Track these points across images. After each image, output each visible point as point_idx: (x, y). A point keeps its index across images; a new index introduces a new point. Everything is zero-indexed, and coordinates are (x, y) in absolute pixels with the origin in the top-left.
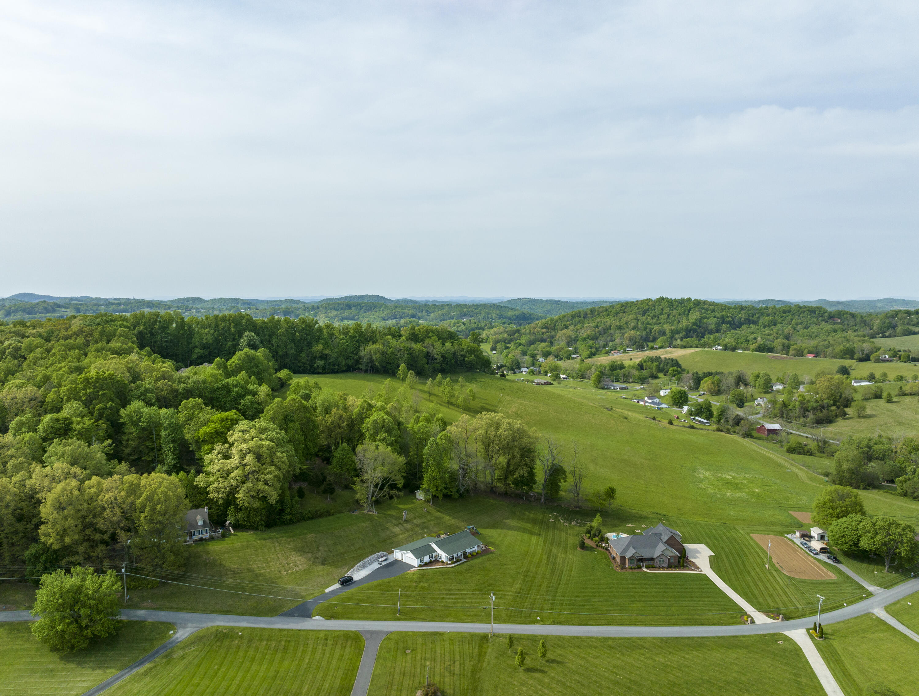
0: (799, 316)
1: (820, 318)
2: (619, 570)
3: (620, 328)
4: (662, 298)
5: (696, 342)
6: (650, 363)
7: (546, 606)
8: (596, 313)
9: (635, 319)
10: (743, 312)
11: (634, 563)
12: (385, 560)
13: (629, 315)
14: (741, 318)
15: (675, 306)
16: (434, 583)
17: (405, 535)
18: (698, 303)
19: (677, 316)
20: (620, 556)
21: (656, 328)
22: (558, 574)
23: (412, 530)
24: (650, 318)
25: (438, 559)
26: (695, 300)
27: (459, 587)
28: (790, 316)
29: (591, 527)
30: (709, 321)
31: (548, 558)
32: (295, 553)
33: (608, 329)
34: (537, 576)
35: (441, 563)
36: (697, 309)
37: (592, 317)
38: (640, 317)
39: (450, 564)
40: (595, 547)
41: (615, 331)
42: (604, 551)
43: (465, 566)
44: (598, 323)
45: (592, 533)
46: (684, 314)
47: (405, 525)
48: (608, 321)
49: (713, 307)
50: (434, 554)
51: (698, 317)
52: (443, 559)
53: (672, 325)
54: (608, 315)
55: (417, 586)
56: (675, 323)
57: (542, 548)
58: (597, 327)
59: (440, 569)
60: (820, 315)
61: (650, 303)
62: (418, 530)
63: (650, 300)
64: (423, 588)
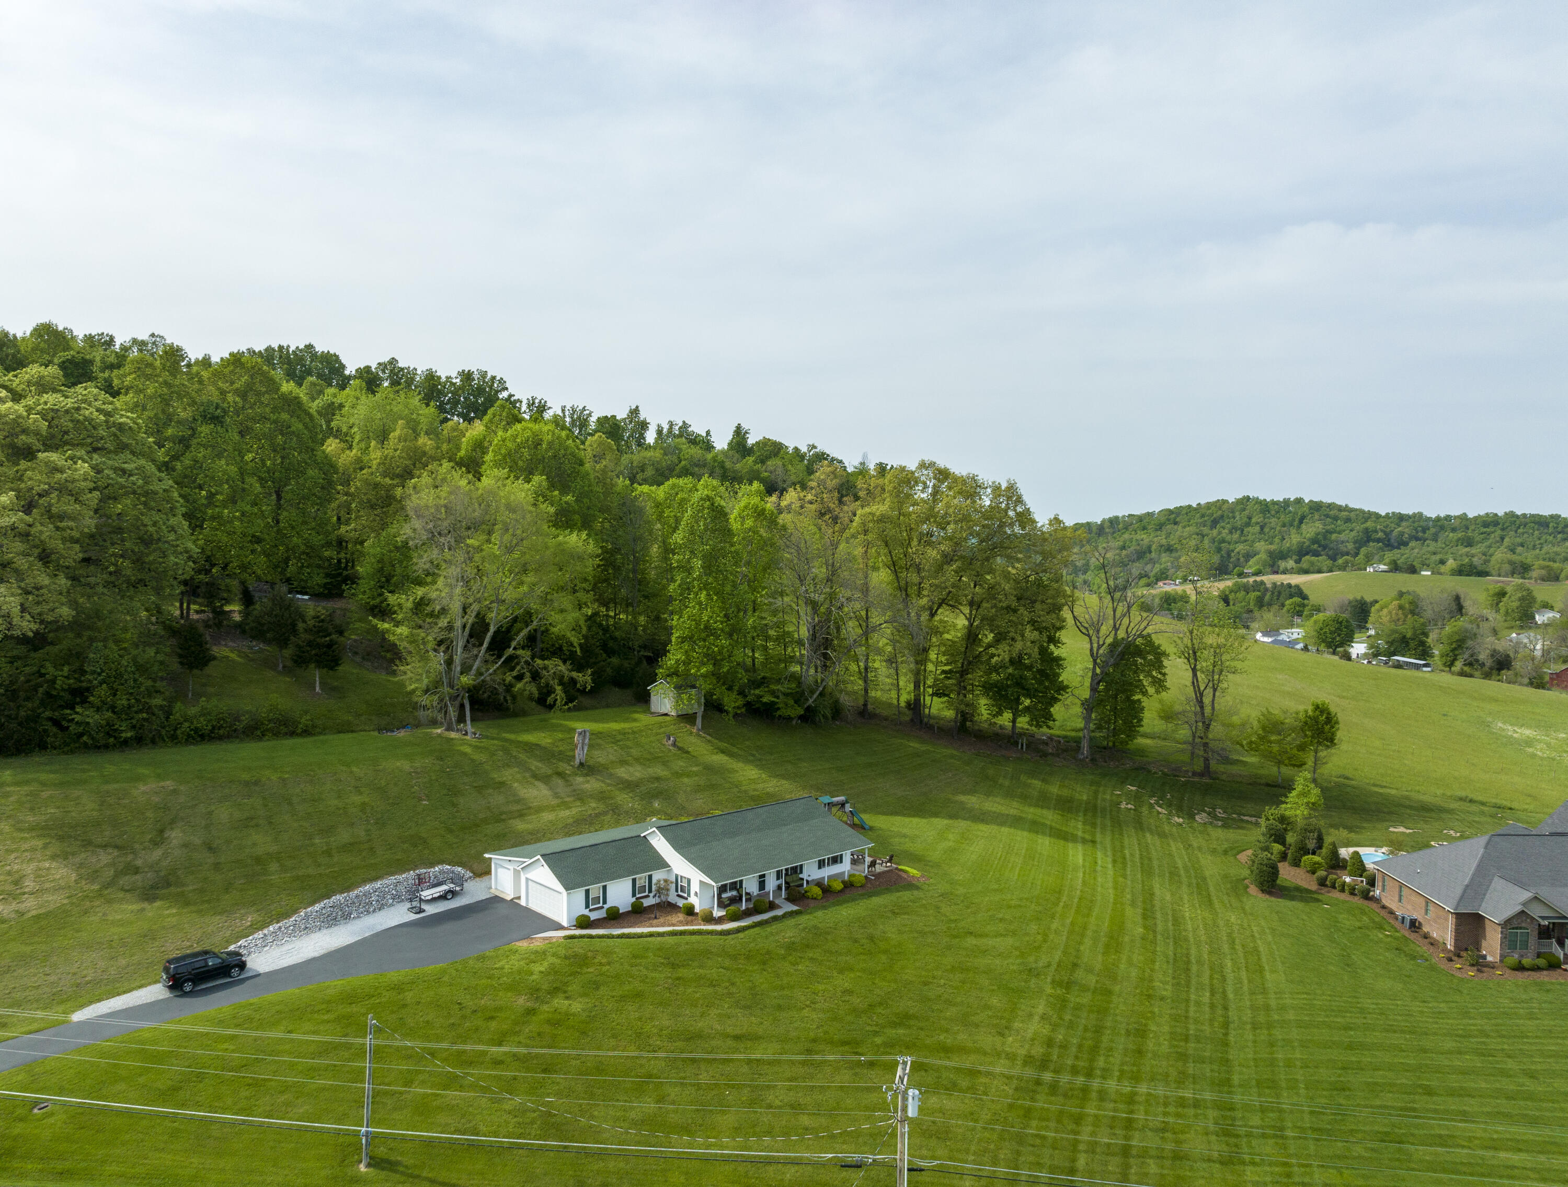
0: (1516, 532)
1: (1560, 536)
2: (1462, 970)
3: (1169, 549)
4: (1248, 498)
5: (1329, 562)
6: (1243, 593)
7: (1196, 1144)
8: (1121, 526)
9: (1198, 534)
10: (1404, 524)
11: (1525, 945)
12: (443, 897)
13: (1184, 527)
14: (1402, 534)
15: (1273, 512)
16: (623, 998)
17: (564, 813)
18: (1316, 507)
19: (1278, 528)
20: (1458, 916)
21: (1240, 547)
22: (1205, 979)
23: (602, 797)
24: (1226, 531)
25: (672, 898)
26: (1311, 501)
27: (743, 1022)
28: (1499, 532)
29: (1283, 819)
30: (1342, 537)
31: (1145, 917)
32: (39, 843)
33: (1145, 553)
34: (1117, 988)
35: (681, 917)
36: (1317, 517)
37: (1114, 533)
38: (1206, 530)
39: (720, 920)
40: (1314, 886)
41: (1160, 554)
42: (1357, 901)
43: (789, 931)
44: (1125, 542)
45: (1291, 838)
46: (1291, 525)
47: (580, 779)
48: (1145, 538)
49: (1346, 513)
50: (658, 876)
51: (1320, 530)
52: (693, 900)
53: (1271, 544)
54: (1144, 528)
55: (530, 1012)
56: (1277, 540)
57: (1116, 882)
58: (1123, 548)
59: (671, 940)
60: (1560, 529)
61: (1225, 506)
62: (624, 799)
63: (1225, 502)
64: (558, 1021)
